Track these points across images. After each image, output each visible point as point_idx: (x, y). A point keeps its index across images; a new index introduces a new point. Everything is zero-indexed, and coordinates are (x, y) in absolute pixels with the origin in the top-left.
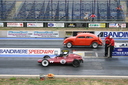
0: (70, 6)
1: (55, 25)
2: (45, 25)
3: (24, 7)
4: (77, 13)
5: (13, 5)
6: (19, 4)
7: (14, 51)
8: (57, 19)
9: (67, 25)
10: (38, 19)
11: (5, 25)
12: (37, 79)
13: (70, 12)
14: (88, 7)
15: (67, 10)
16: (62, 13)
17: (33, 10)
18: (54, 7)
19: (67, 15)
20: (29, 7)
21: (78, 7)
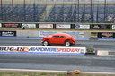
0: (95, 10)
1: (81, 26)
2: (72, 27)
3: (53, 10)
4: (102, 16)
5: (44, 9)
6: (49, 9)
8: (83, 21)
9: (92, 27)
10: (66, 21)
11: (37, 26)
13: (95, 15)
14: (111, 10)
15: (92, 13)
16: (88, 16)
17: (62, 13)
18: (81, 10)
19: (92, 17)
20: (58, 11)
21: (103, 10)
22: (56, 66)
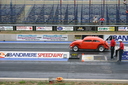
0: (79, 10)
1: (64, 29)
2: (54, 29)
3: (33, 10)
4: (86, 17)
5: (23, 9)
6: (28, 9)
7: (24, 55)
8: (66, 23)
9: (76, 29)
10: (47, 23)
11: (15, 28)
12: (46, 82)
13: (79, 16)
14: (97, 11)
15: (76, 14)
16: (71, 17)
17: (42, 13)
18: (63, 11)
19: (76, 18)
20: (38, 11)
21: (87, 11)
22: (36, 73)
